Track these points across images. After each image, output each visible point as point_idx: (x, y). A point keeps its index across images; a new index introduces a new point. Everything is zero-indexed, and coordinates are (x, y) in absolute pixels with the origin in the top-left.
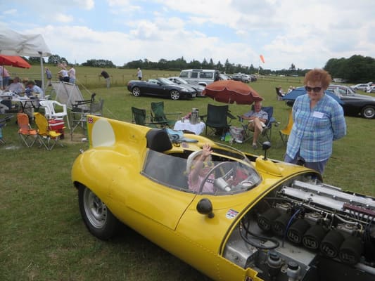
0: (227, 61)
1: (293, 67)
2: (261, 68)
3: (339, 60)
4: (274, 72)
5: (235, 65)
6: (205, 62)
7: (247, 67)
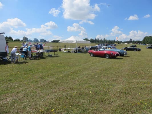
0: (104, 39)
1: (131, 40)
2: (118, 41)
3: (148, 37)
4: (123, 42)
5: (108, 40)
6: (96, 39)
7: (112, 41)
